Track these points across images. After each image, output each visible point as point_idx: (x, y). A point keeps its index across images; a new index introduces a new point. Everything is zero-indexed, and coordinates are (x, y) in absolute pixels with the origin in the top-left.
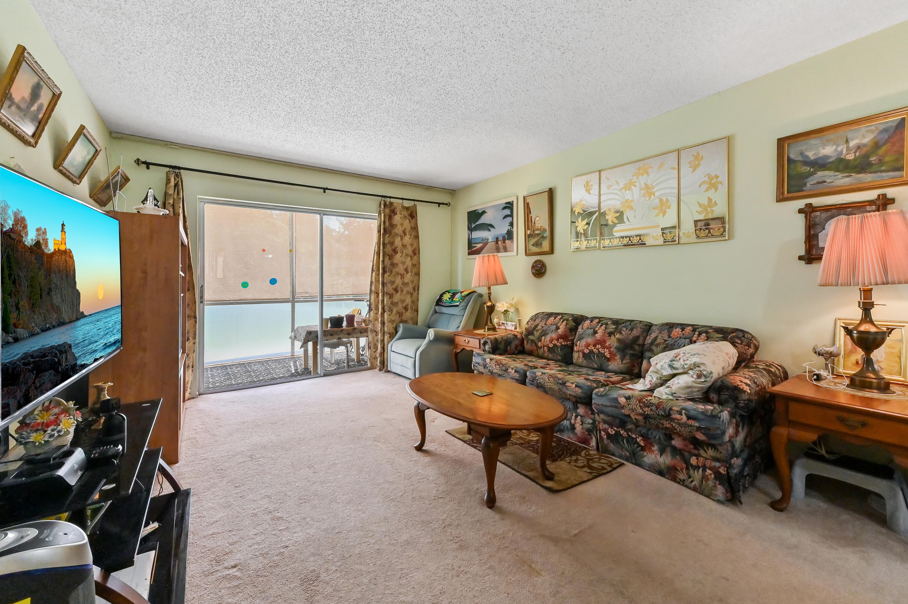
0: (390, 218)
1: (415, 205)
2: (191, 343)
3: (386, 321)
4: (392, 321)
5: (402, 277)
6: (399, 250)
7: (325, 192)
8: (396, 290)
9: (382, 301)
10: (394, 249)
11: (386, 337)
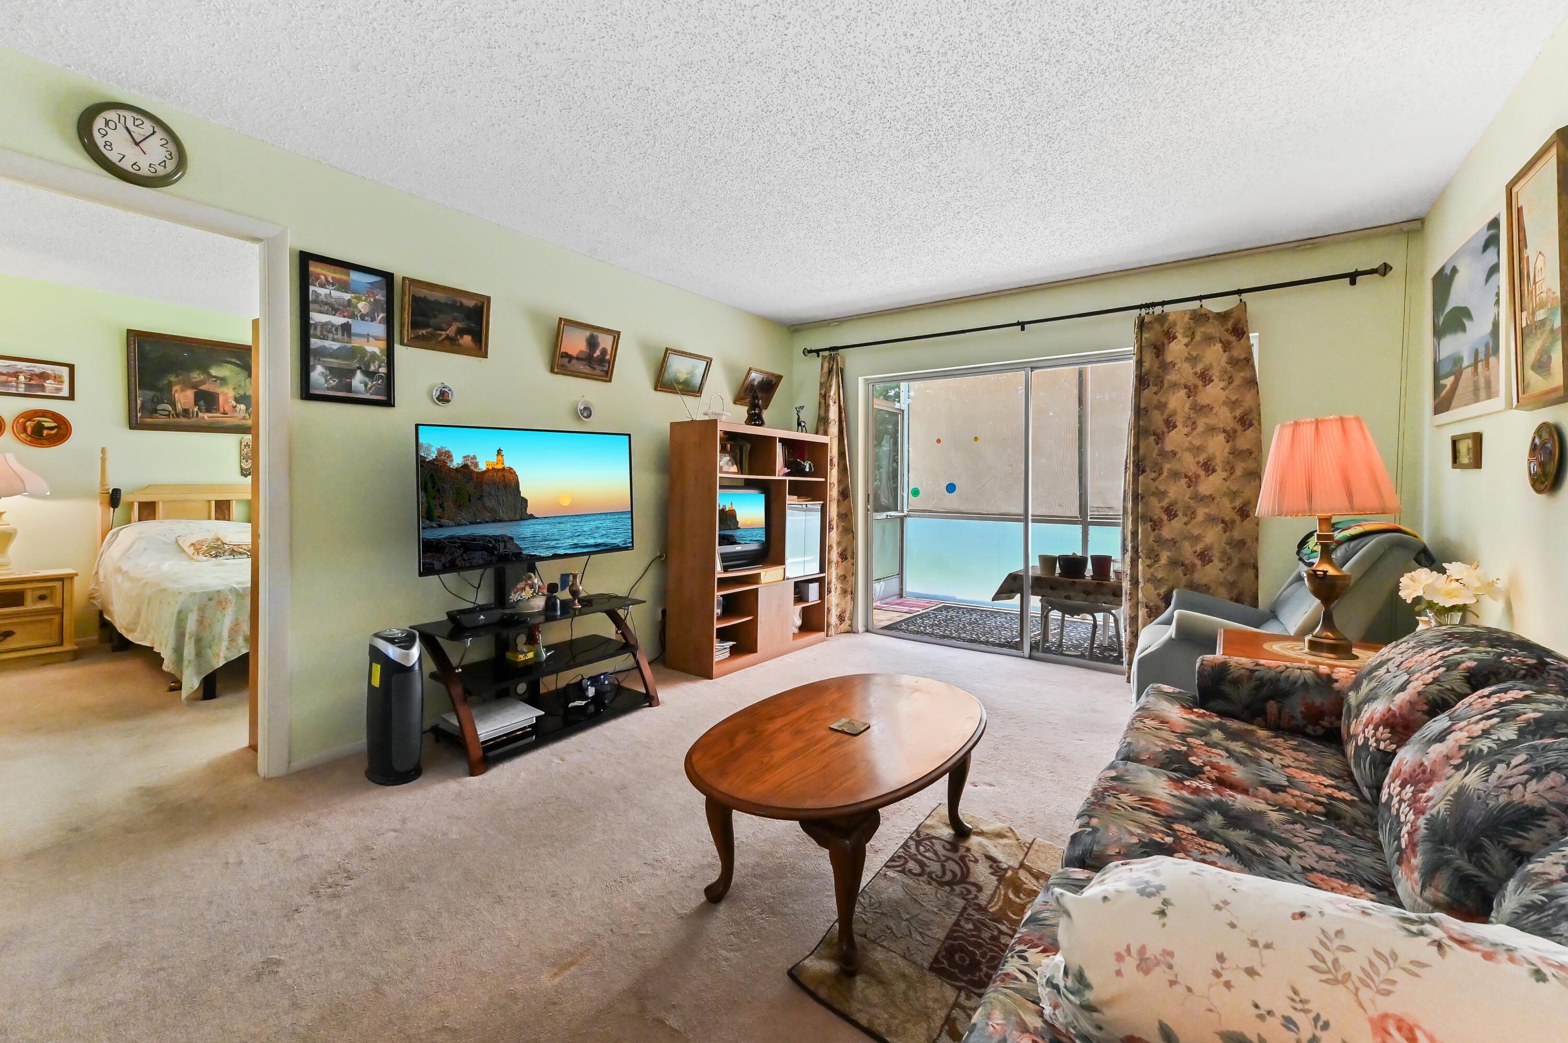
0: (1159, 350)
1: (1243, 304)
2: (850, 564)
3: (1140, 579)
4: (1154, 581)
5: (1192, 481)
6: (1179, 420)
7: (1023, 329)
8: (1171, 512)
9: (1132, 533)
10: (1168, 419)
11: (1142, 612)
